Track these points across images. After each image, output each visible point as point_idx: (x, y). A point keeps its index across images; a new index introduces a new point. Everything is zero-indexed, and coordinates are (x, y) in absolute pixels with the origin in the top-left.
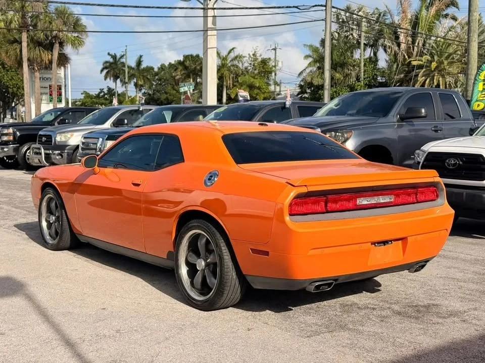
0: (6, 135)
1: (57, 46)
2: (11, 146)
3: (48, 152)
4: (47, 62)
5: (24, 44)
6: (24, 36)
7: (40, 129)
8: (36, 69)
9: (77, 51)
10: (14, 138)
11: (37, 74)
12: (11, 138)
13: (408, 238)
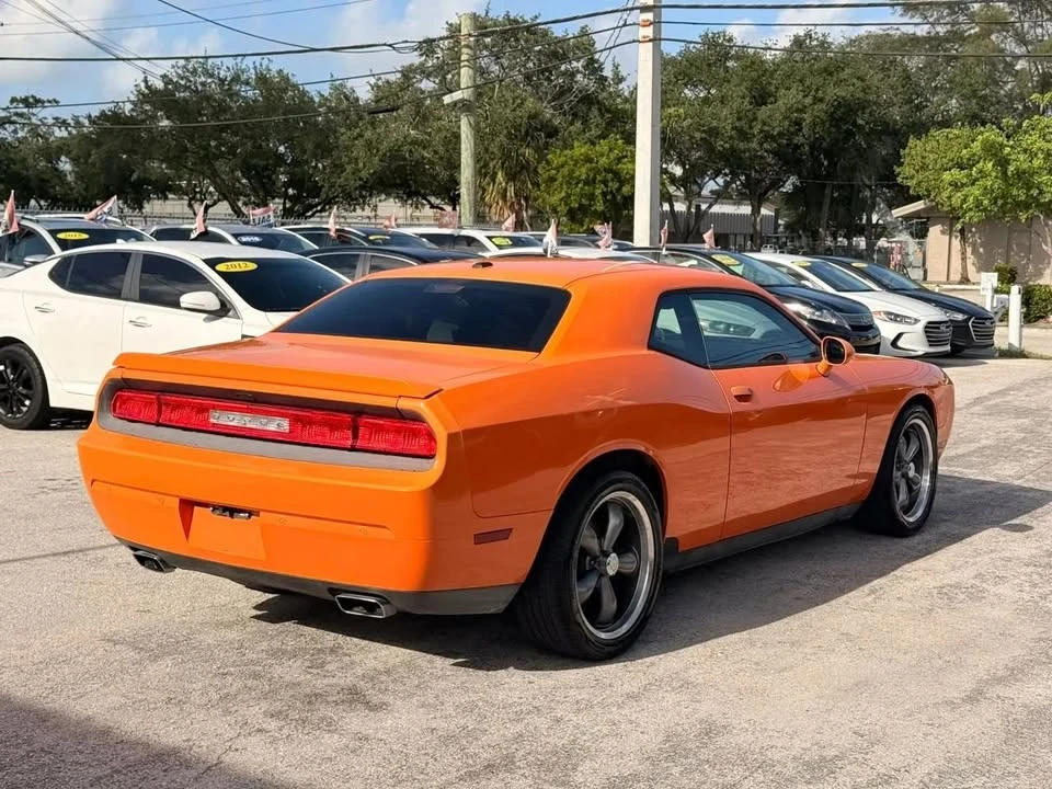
13: (261, 513)
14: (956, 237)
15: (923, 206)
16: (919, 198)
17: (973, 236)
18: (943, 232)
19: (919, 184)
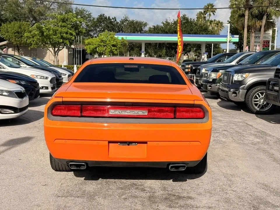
0: (187, 68)
1: (265, 17)
2: (190, 74)
3: (197, 78)
4: (259, 27)
5: (246, 17)
6: (247, 13)
7: (199, 66)
8: (253, 31)
9: (277, 19)
10: (191, 70)
11: (253, 35)
12: (190, 70)
13: (148, 142)
14: (16, 52)
15: (6, 43)
16: (5, 40)
17: (21, 51)
18: (12, 50)
19: (7, 36)
